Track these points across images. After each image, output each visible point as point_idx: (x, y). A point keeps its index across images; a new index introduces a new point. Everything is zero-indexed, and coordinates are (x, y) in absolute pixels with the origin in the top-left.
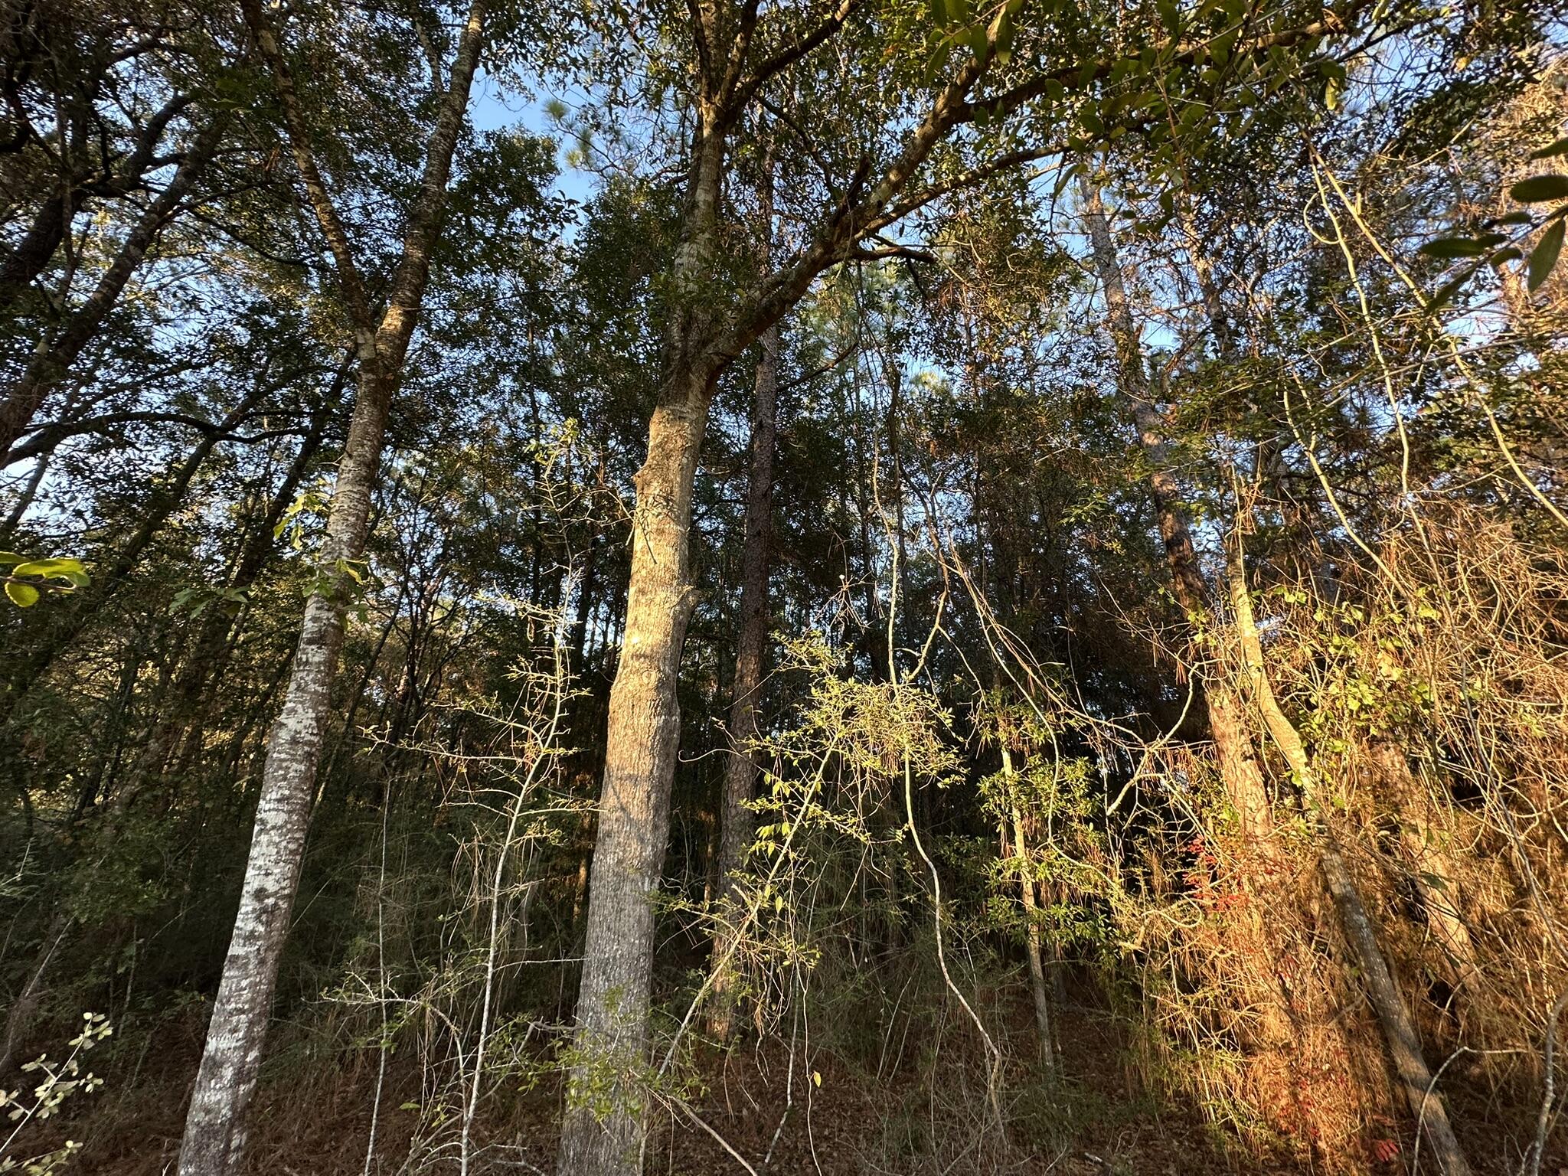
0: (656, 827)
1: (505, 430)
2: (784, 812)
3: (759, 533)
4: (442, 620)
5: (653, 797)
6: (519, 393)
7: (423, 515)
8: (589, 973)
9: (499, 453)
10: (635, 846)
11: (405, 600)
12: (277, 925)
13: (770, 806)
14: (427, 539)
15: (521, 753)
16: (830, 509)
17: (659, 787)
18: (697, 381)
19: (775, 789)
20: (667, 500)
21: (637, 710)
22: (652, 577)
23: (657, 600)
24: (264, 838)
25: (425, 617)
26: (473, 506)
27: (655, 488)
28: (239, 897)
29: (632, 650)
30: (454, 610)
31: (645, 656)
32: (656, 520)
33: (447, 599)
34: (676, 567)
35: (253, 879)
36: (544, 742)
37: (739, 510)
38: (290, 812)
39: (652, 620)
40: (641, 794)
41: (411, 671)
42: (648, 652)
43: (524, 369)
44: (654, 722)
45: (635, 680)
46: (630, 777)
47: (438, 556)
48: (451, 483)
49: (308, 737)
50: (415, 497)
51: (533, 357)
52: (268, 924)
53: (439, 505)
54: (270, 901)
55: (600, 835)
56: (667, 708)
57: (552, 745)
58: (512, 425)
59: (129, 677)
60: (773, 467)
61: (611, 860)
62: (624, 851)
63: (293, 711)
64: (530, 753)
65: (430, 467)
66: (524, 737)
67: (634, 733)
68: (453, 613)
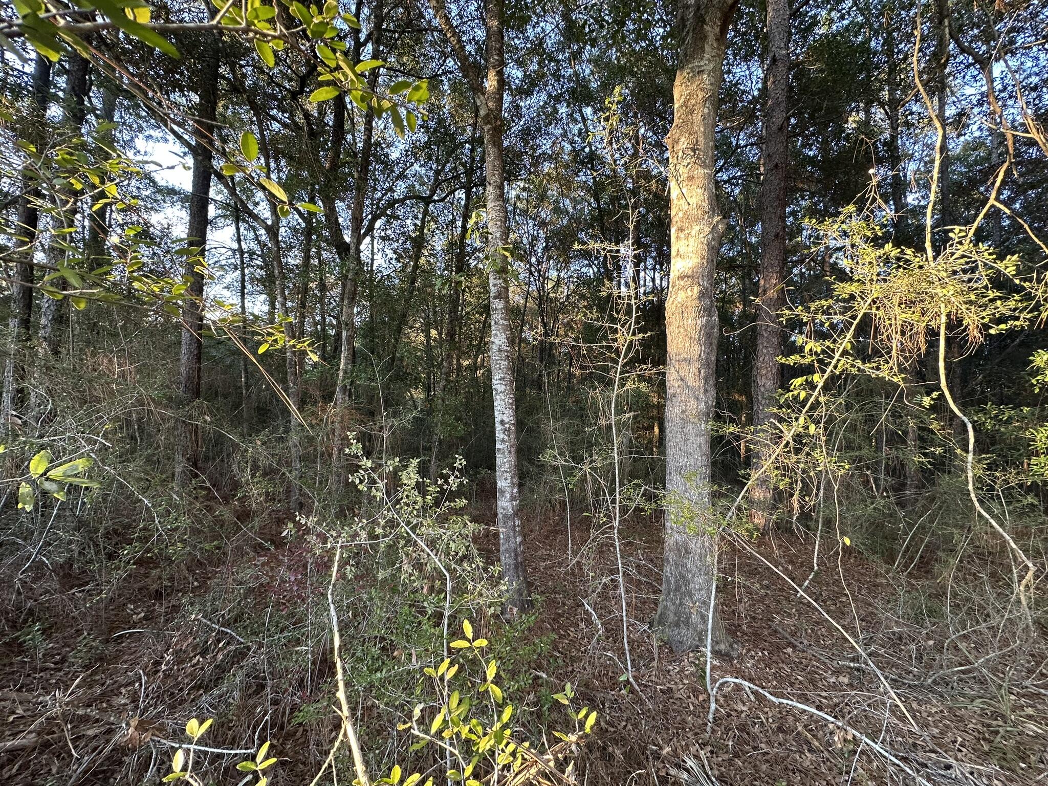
0: (706, 391)
1: (568, 147)
2: (816, 365)
3: (776, 166)
4: (553, 287)
5: (702, 371)
6: (572, 115)
7: (531, 224)
8: (670, 473)
9: (567, 166)
10: (693, 403)
11: (532, 279)
12: (512, 436)
13: (803, 361)
14: (535, 238)
15: (616, 340)
16: (851, 125)
17: (707, 365)
18: (711, 31)
19: (807, 349)
20: (694, 150)
21: (685, 315)
22: (687, 216)
23: (693, 233)
24: (498, 397)
25: (544, 287)
26: (557, 210)
27: (683, 143)
28: (494, 424)
29: (677, 274)
30: (558, 280)
31: (688, 277)
32: (686, 170)
33: (553, 274)
34: (706, 204)
35: (498, 417)
36: (628, 333)
37: (753, 154)
38: (506, 385)
39: (690, 249)
40: (694, 370)
41: (543, 320)
42: (690, 273)
43: (573, 92)
44: (699, 322)
45: (682, 296)
46: (685, 359)
47: (543, 249)
48: (542, 197)
49: (506, 348)
50: (525, 213)
51: (577, 82)
52: (509, 436)
53: (538, 215)
54: (507, 426)
55: (668, 396)
56: (708, 311)
57: (634, 334)
58: (572, 142)
59: (428, 337)
60: (789, 98)
61: (677, 410)
62: (686, 405)
63: (496, 335)
64: (621, 341)
65: (529, 191)
66: (615, 331)
67: (685, 330)
68: (558, 283)
